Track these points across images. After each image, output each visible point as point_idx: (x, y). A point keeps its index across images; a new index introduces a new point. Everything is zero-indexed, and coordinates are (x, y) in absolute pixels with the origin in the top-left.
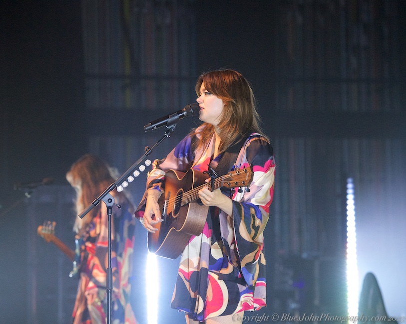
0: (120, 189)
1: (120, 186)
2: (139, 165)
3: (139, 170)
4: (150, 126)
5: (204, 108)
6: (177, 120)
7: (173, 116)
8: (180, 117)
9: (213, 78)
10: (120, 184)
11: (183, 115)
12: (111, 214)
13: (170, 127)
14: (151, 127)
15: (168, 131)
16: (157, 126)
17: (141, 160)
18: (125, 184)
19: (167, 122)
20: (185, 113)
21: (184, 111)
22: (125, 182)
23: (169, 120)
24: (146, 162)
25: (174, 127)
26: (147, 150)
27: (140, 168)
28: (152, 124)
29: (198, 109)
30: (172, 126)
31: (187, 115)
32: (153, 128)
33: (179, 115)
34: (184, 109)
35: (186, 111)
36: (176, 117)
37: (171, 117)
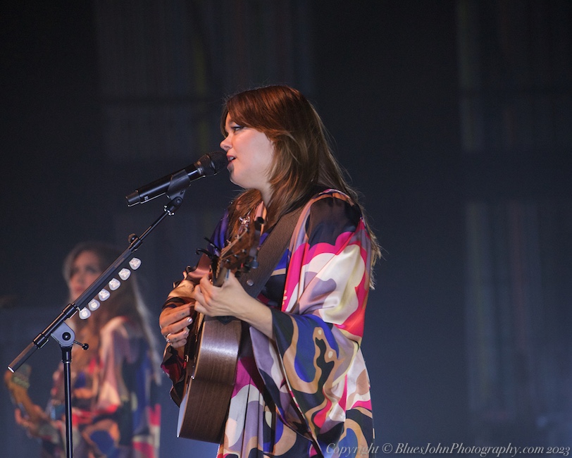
0: (84, 314)
1: (85, 309)
2: (119, 269)
3: (119, 278)
4: (135, 196)
6: (186, 182)
7: (179, 176)
8: (191, 177)
9: (246, 101)
10: (84, 304)
11: (197, 175)
12: (70, 360)
13: (173, 197)
14: (138, 197)
15: (170, 204)
16: (150, 196)
17: (121, 260)
18: (94, 305)
19: (167, 187)
20: (200, 170)
21: (198, 166)
22: (93, 300)
23: (171, 183)
24: (131, 263)
25: (182, 196)
26: (132, 241)
27: (120, 273)
28: (139, 193)
29: (223, 162)
30: (178, 194)
31: (204, 173)
32: (142, 199)
33: (190, 174)
34: (199, 163)
35: (203, 165)
36: (183, 178)
37: (174, 178)
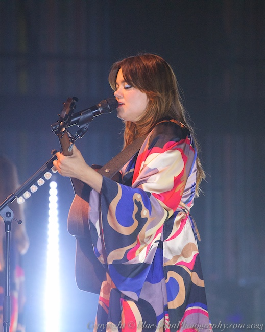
0: (20, 200)
1: (21, 197)
2: (44, 172)
3: (44, 178)
5: (123, 104)
6: (91, 117)
7: (86, 113)
8: (95, 114)
10: (21, 194)
11: (98, 113)
13: (82, 126)
15: (80, 131)
18: (27, 195)
19: (79, 120)
20: (100, 110)
21: (99, 107)
22: (27, 192)
23: (81, 118)
24: (52, 169)
25: (87, 126)
29: (116, 105)
30: (85, 125)
31: (103, 112)
33: (94, 112)
34: (100, 105)
35: (102, 106)
36: (89, 115)
37: (83, 114)
